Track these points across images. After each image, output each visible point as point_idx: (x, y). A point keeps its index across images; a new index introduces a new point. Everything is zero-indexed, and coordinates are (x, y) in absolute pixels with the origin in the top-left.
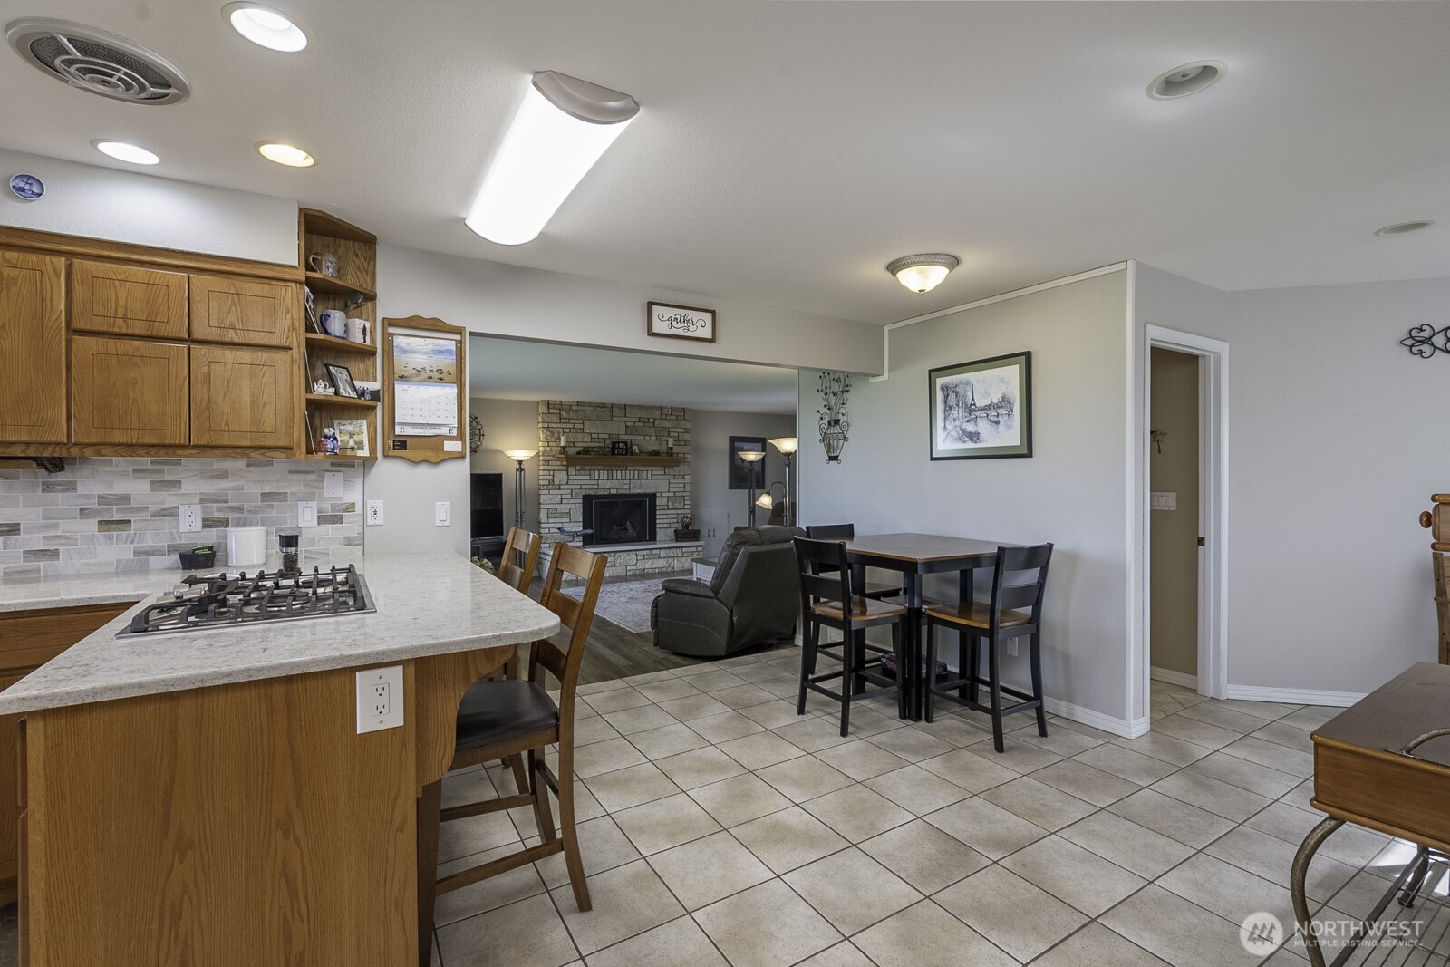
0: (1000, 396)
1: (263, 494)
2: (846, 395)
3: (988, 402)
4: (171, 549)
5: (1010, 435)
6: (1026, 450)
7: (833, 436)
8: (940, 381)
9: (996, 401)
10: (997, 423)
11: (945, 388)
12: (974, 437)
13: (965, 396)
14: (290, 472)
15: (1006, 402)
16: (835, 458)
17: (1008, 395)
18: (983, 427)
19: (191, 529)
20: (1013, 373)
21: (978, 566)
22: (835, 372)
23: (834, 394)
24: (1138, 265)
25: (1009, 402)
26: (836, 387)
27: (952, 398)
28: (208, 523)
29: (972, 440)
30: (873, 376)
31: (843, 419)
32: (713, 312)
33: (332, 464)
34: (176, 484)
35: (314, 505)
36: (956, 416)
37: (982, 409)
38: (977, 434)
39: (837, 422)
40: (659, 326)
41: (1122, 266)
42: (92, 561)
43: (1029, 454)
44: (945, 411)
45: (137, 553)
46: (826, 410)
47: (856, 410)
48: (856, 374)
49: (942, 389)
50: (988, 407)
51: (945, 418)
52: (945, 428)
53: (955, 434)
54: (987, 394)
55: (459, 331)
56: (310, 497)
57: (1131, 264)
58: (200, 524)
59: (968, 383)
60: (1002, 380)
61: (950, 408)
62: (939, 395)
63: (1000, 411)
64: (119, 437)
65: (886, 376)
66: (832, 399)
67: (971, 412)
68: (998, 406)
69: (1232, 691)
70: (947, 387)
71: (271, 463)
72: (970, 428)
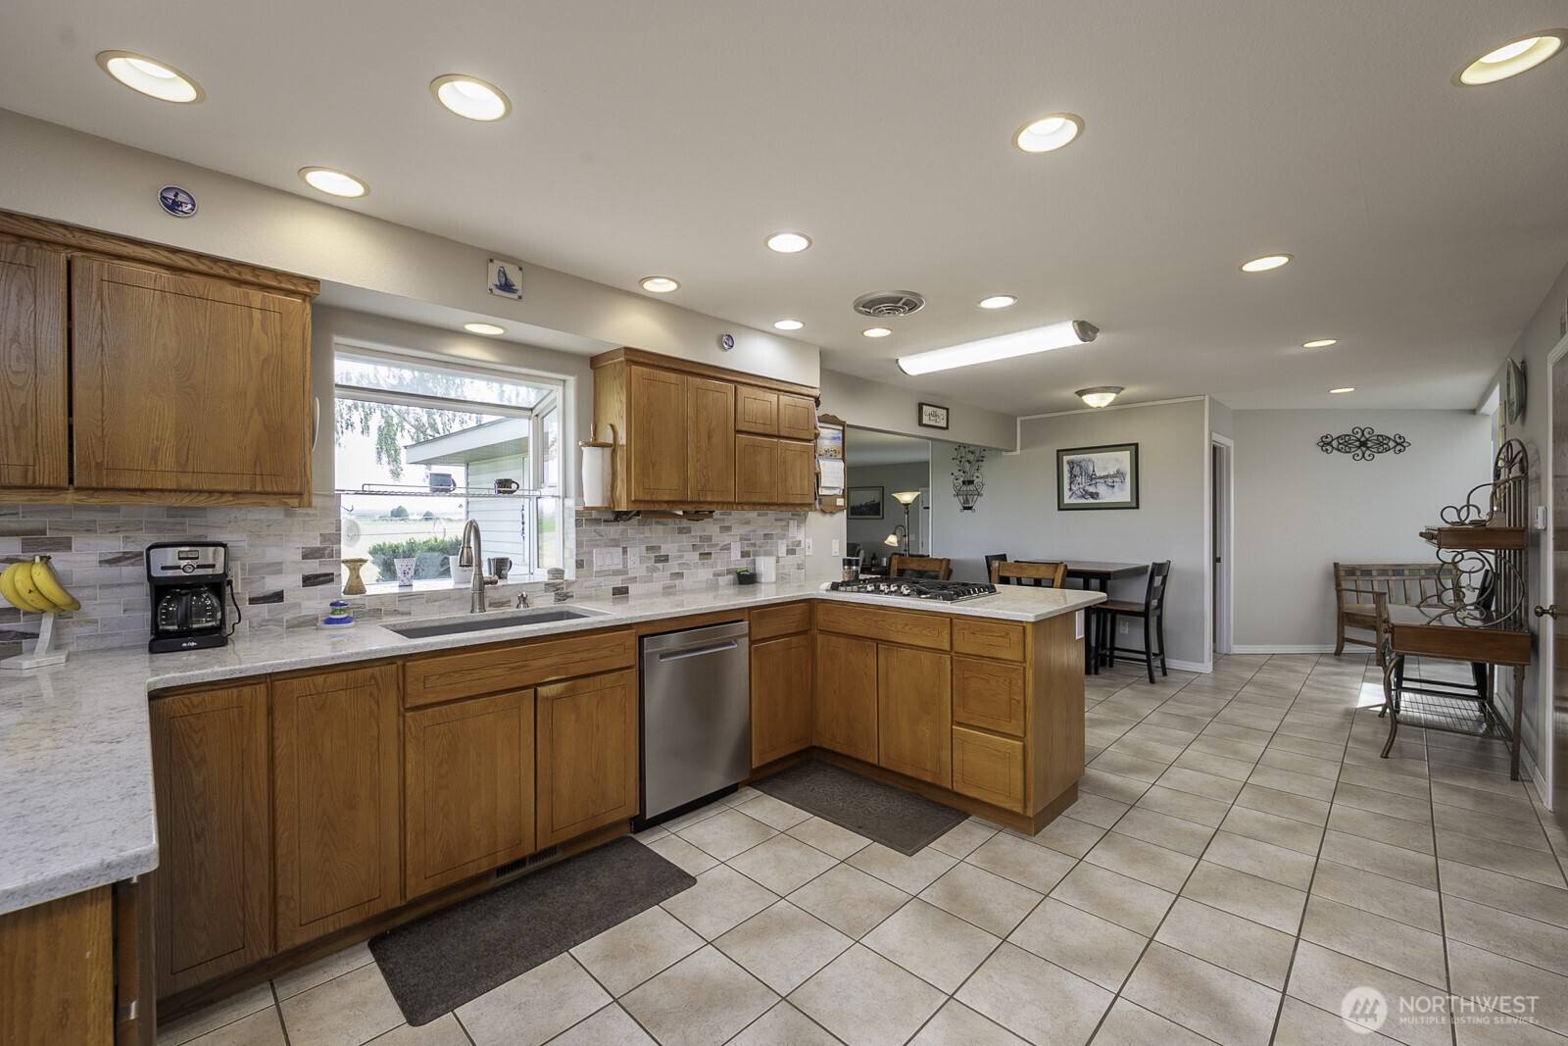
0: (1115, 470)
1: (765, 535)
2: (980, 463)
3: (1106, 473)
4: (729, 572)
5: (1123, 495)
6: (1135, 504)
7: (968, 494)
8: (1066, 458)
9: (1112, 473)
10: (1113, 487)
11: (1071, 463)
12: (1094, 495)
13: (1087, 469)
14: (776, 520)
15: (1119, 474)
16: (970, 508)
17: (1121, 470)
18: (1102, 489)
19: (735, 559)
20: (1125, 456)
21: (1110, 579)
22: (969, 445)
23: (969, 462)
24: (1210, 398)
25: (1122, 474)
26: (971, 457)
27: (1077, 470)
28: (745, 554)
29: (1092, 497)
30: (1007, 451)
31: (976, 480)
32: (947, 409)
33: (792, 515)
34: (729, 528)
35: (785, 541)
36: (1080, 481)
37: (1101, 478)
38: (1097, 494)
39: (971, 482)
40: (925, 421)
41: (1202, 398)
42: (696, 580)
43: (1137, 507)
44: (1071, 478)
45: (715, 575)
46: (961, 473)
47: (989, 475)
48: (990, 449)
49: (1068, 463)
50: (1107, 477)
51: (1071, 483)
52: (1070, 489)
53: (1078, 493)
54: (1105, 468)
55: (842, 424)
56: (783, 537)
57: (1207, 397)
58: (739, 555)
59: (1090, 460)
60: (1117, 460)
61: (1075, 476)
62: (1066, 468)
63: (1115, 479)
64: (755, 499)
65: (1018, 452)
66: (967, 466)
67: (1092, 479)
68: (1114, 476)
69: (1236, 649)
70: (1073, 463)
71: (767, 514)
72: (1092, 489)
